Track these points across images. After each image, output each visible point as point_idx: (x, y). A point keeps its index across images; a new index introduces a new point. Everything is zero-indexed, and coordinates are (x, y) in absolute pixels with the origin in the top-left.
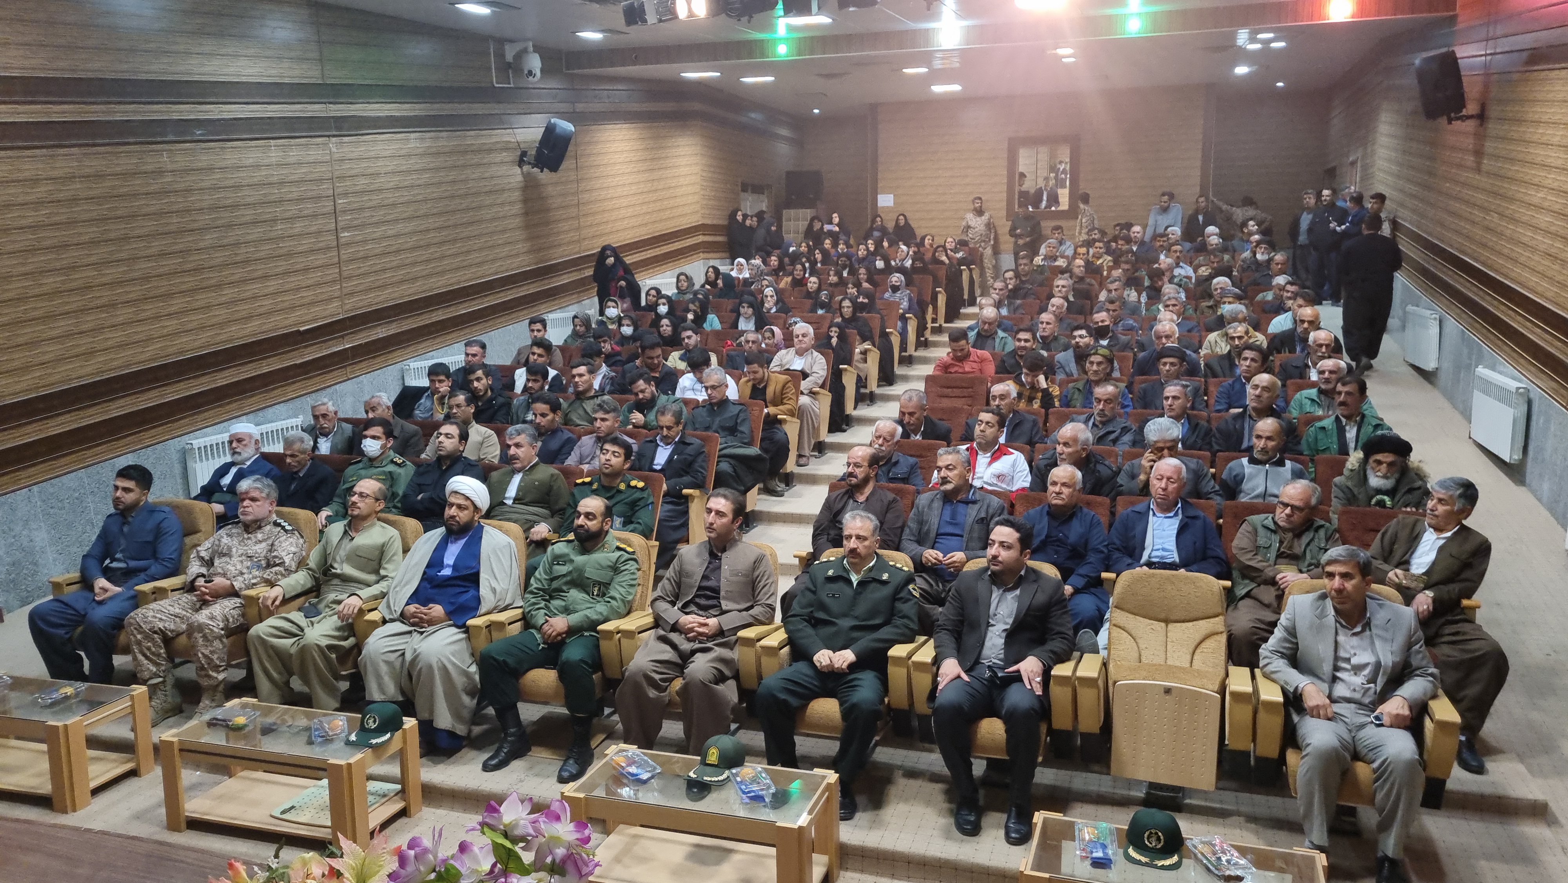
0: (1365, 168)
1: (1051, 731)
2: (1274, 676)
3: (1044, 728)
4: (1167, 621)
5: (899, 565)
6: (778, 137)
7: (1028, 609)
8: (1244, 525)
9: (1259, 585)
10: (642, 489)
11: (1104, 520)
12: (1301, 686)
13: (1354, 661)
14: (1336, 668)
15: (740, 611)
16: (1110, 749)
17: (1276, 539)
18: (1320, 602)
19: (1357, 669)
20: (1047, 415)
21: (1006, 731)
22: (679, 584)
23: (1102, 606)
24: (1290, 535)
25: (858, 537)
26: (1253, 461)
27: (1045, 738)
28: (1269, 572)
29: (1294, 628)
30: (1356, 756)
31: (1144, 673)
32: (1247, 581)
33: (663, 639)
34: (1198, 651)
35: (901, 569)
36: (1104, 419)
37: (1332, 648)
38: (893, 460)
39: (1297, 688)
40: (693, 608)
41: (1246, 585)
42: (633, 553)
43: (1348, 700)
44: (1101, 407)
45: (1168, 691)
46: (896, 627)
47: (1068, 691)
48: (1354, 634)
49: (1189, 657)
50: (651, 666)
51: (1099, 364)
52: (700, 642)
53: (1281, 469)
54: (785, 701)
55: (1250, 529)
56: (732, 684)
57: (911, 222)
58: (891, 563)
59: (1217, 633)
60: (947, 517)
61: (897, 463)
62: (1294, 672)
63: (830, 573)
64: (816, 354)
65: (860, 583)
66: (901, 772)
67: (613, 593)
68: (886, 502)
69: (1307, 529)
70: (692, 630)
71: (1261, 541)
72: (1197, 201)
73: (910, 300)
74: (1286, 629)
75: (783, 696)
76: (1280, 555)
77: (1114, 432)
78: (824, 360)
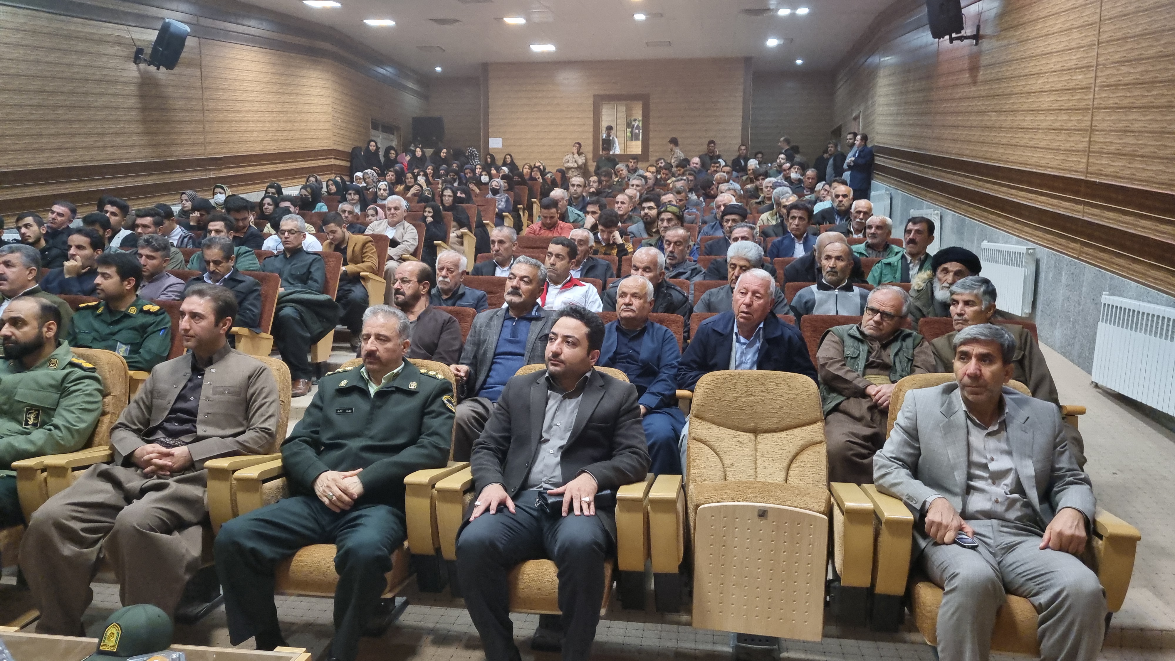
0: (866, 118)
1: (617, 574)
2: (894, 490)
3: (608, 571)
4: (755, 431)
5: (431, 373)
6: (405, 88)
7: (591, 420)
8: (828, 337)
9: (848, 398)
10: (156, 314)
11: (678, 337)
12: (930, 500)
13: (992, 466)
14: (970, 477)
15: (223, 437)
16: (691, 594)
17: (864, 348)
18: (946, 396)
19: (997, 477)
20: (620, 261)
21: (559, 576)
22: (149, 408)
23: (677, 426)
24: (876, 345)
25: (378, 337)
26: (822, 287)
27: (609, 584)
28: (860, 383)
29: (916, 429)
30: (1010, 589)
31: (733, 494)
32: (833, 395)
33: (106, 476)
34: (794, 466)
35: (434, 377)
36: (674, 262)
37: (964, 453)
38: (460, 292)
39: (925, 502)
40: (160, 435)
41: (834, 399)
42: (93, 370)
43: (988, 515)
44: (671, 249)
45: (763, 514)
46: (423, 446)
47: (639, 517)
48: (989, 434)
49: (783, 474)
50: (69, 511)
51: (669, 220)
52: (159, 478)
53: (850, 294)
54: (253, 551)
55: (837, 339)
56: (196, 533)
57: (516, 161)
58: (422, 371)
59: (816, 443)
60: (507, 334)
61: (463, 295)
62: (918, 483)
63: (343, 384)
64: (407, 224)
65: (378, 394)
66: (431, 638)
67: (56, 420)
68: (440, 321)
69: (895, 340)
70: (149, 462)
71: (849, 352)
72: (739, 149)
73: (507, 201)
74: (906, 431)
75: (250, 544)
76: (869, 365)
77: (685, 273)
78: (415, 231)
